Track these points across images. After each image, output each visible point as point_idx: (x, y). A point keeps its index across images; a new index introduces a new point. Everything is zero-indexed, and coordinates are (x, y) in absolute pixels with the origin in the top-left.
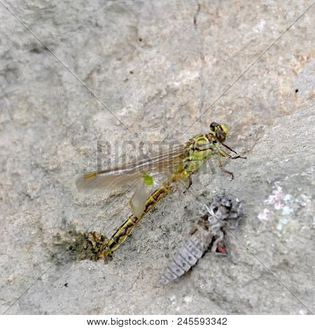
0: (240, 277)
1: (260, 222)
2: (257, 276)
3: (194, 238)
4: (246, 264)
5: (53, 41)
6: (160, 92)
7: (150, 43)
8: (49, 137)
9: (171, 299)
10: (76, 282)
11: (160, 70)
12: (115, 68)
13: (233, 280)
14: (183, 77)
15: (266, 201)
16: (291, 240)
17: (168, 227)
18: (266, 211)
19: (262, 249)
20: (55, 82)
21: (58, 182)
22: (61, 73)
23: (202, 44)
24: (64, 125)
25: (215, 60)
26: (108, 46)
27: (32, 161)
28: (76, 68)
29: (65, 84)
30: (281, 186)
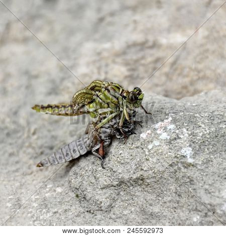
1: (139, 139)
6: (147, 41)
15: (155, 125)
16: (155, 160)
18: (149, 132)
19: (128, 161)
23: (202, 18)
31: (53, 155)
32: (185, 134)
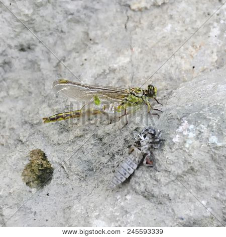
0: (163, 180)
1: (174, 144)
2: (173, 179)
3: (131, 156)
4: (166, 171)
5: (34, 43)
6: (105, 71)
7: (97, 41)
8: (33, 103)
9: (118, 198)
10: (55, 193)
11: (104, 58)
12: (75, 58)
13: (157, 182)
14: (120, 61)
15: (178, 130)
16: (195, 153)
17: (114, 153)
18: (178, 136)
19: (176, 161)
20: (36, 69)
21: (40, 131)
22: (39, 63)
23: (131, 40)
24: (43, 95)
25: (139, 50)
26: (69, 44)
27: (22, 120)
28: (49, 60)
29: (42, 70)
30: (187, 120)
31: (115, 178)
32: (204, 128)
